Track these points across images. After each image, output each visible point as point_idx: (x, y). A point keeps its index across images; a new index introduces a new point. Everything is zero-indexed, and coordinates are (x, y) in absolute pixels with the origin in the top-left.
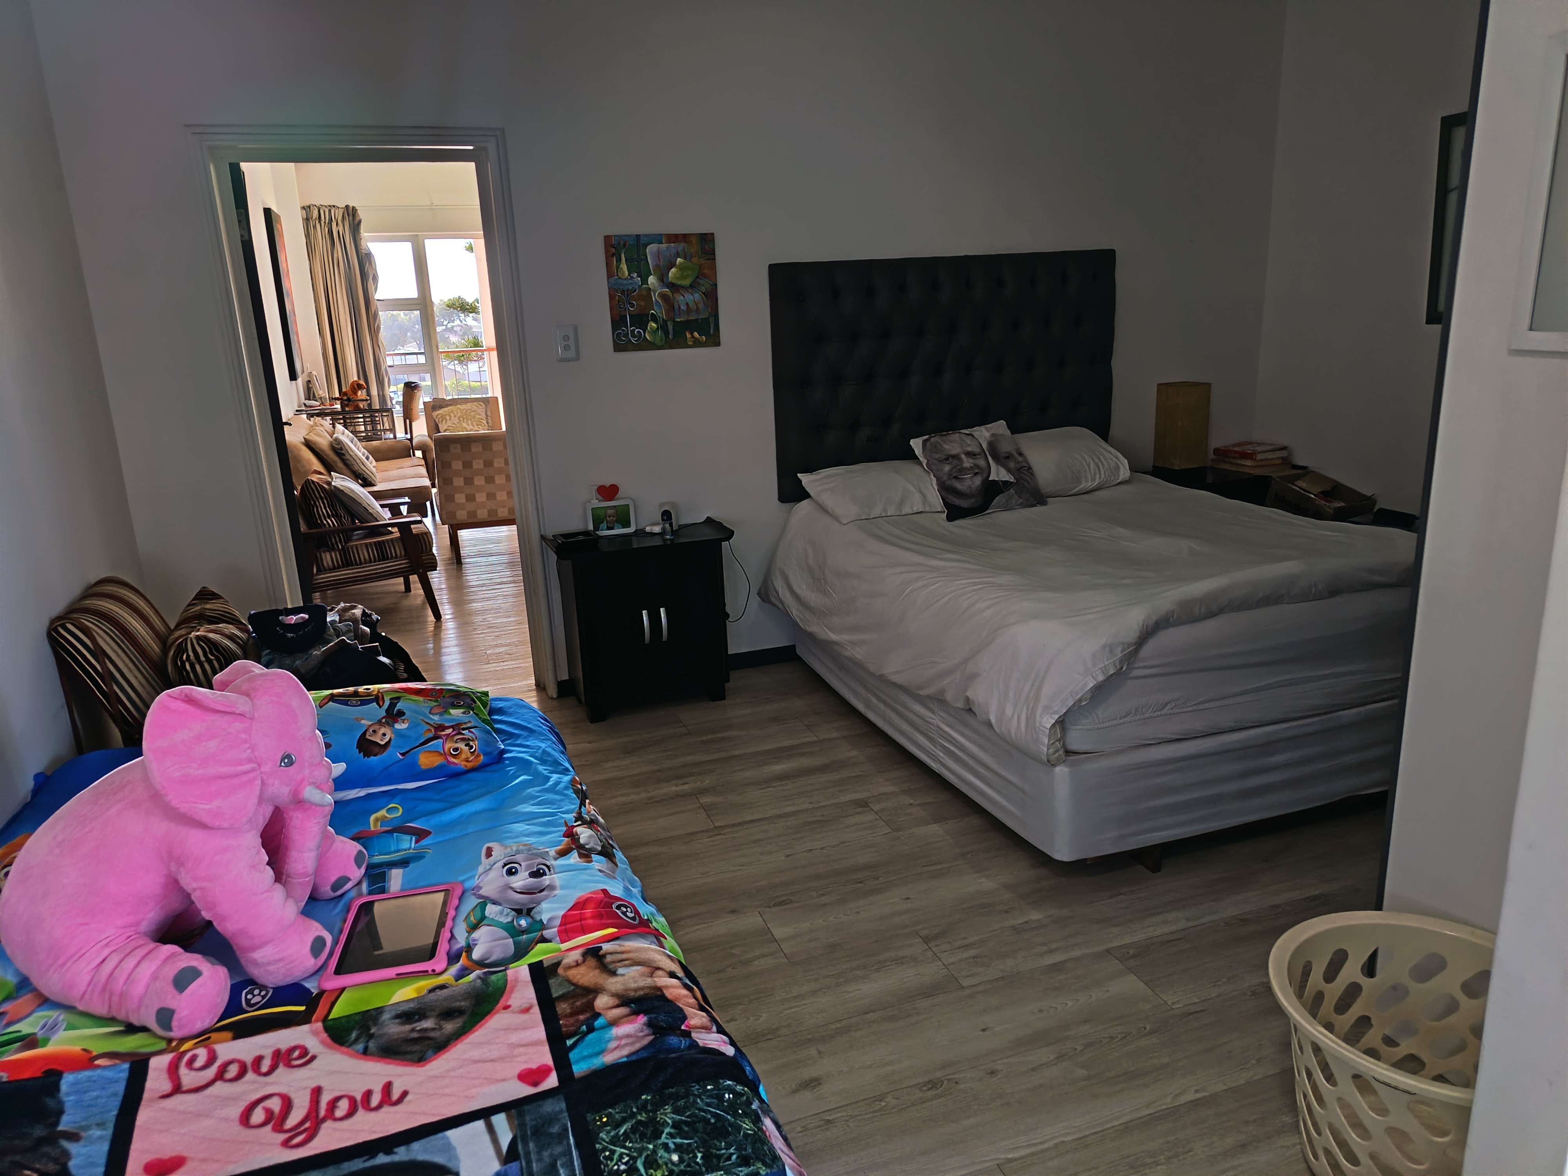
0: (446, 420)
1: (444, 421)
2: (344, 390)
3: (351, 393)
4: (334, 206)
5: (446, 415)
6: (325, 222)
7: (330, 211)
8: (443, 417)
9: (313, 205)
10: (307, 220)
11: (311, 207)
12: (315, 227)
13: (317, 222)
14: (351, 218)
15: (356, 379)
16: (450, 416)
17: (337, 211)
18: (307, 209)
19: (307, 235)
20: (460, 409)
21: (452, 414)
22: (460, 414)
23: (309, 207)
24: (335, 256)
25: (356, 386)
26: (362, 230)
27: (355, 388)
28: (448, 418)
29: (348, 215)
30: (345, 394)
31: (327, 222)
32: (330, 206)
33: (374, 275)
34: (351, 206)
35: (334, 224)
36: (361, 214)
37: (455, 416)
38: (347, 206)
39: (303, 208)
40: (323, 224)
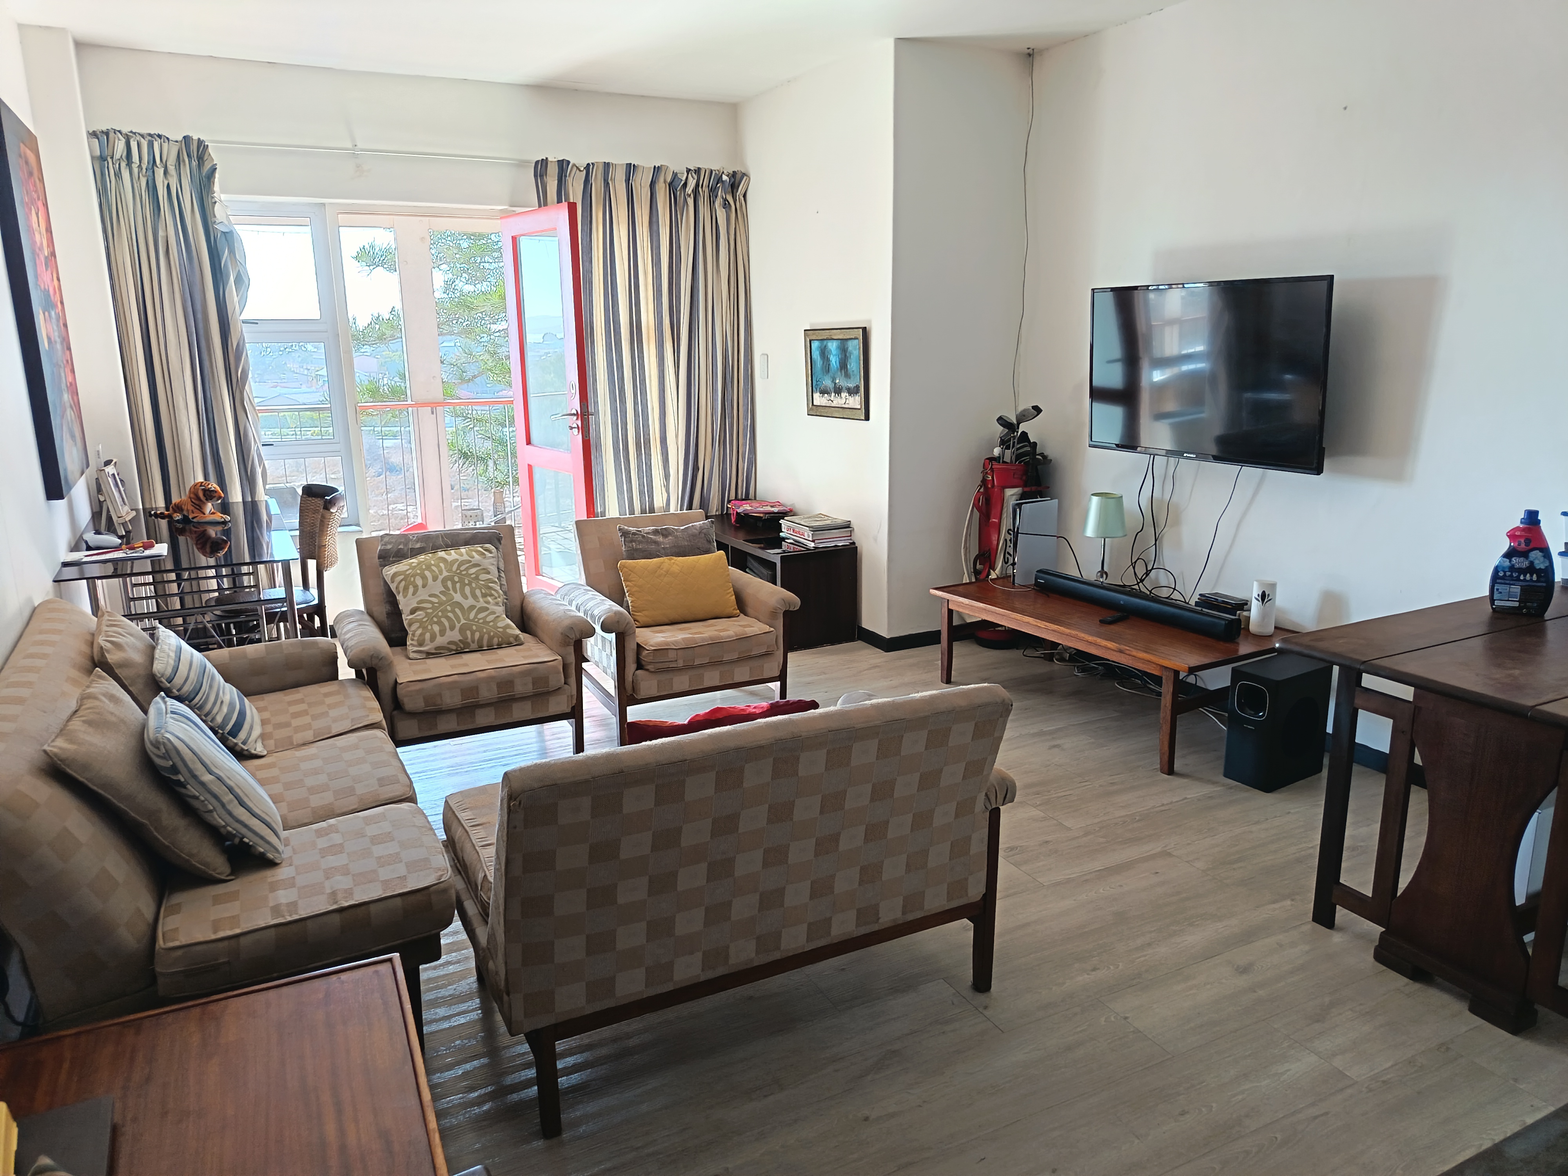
0: (416, 587)
1: (411, 590)
2: (175, 499)
3: (191, 508)
4: (160, 136)
5: (414, 576)
6: (140, 166)
7: (151, 145)
8: (407, 579)
9: (115, 131)
10: (101, 160)
11: (112, 135)
12: (118, 175)
13: (123, 164)
14: (194, 163)
15: (200, 479)
16: (424, 578)
17: (165, 146)
18: (99, 136)
19: (102, 192)
20: (444, 560)
21: (427, 573)
22: (445, 574)
23: (107, 133)
24: (161, 233)
25: (201, 494)
26: (216, 187)
27: (199, 499)
28: (419, 582)
29: (189, 156)
30: (178, 508)
31: (144, 167)
32: (150, 135)
33: (239, 273)
34: (195, 137)
35: (159, 172)
36: (215, 154)
37: (435, 579)
38: (187, 139)
39: (94, 134)
40: (136, 170)
